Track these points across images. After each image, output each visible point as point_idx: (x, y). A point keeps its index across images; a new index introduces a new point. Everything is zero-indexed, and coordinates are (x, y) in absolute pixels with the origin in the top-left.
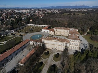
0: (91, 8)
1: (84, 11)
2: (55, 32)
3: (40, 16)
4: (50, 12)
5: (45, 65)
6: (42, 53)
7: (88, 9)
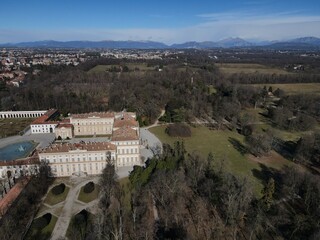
0: (170, 49)
1: (152, 57)
2: (73, 129)
3: (9, 79)
4: (46, 62)
5: (60, 218)
6: (44, 191)
7: (162, 51)
